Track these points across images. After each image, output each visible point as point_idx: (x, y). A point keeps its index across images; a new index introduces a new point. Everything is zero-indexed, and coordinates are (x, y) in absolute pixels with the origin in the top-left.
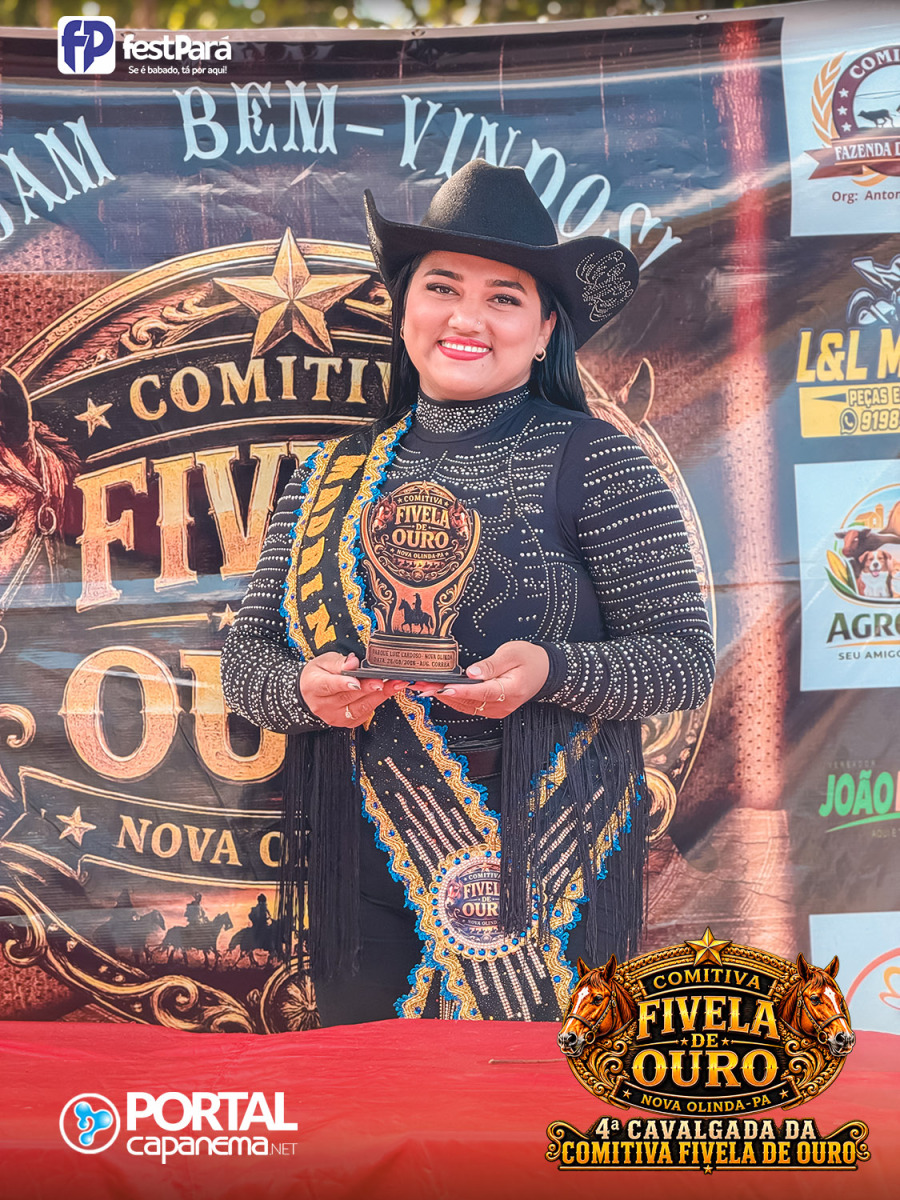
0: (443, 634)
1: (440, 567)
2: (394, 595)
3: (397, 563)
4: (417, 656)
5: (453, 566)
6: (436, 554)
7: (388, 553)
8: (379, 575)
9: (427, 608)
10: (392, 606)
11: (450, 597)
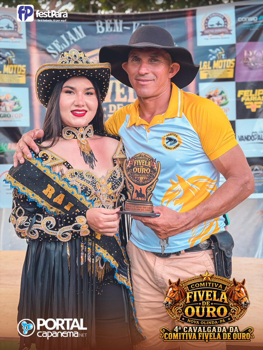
0: (148, 200)
1: (148, 179)
2: (133, 188)
3: (134, 178)
4: (140, 207)
5: (152, 179)
6: (146, 175)
7: (132, 175)
8: (129, 182)
9: (144, 192)
10: (133, 192)
11: (150, 189)
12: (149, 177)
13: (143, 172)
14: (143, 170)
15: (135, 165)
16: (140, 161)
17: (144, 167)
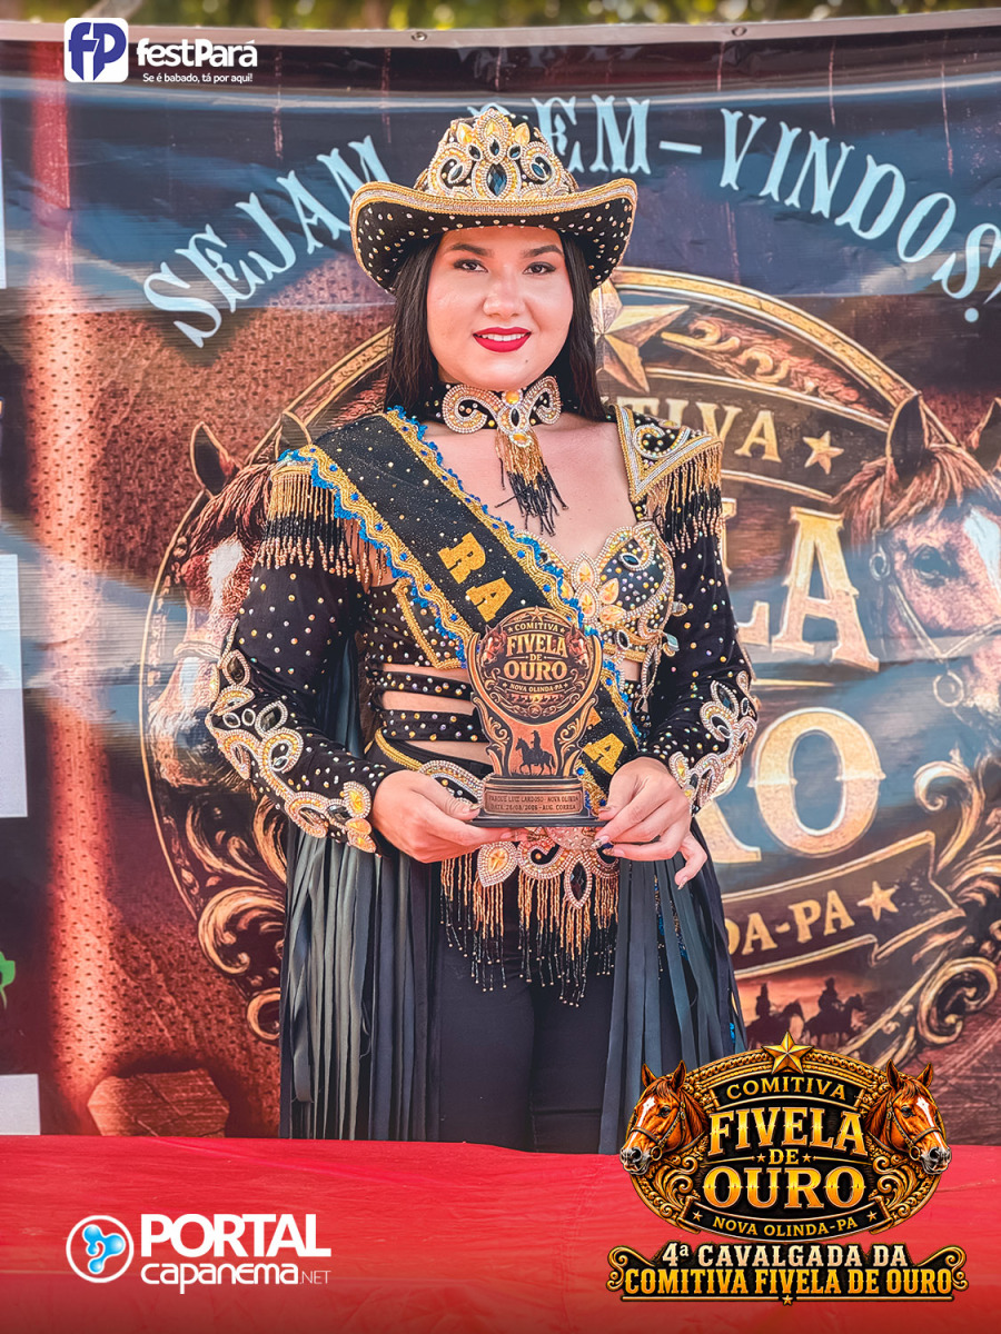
0: (566, 773)
1: (559, 700)
2: (510, 734)
3: (510, 699)
4: (538, 800)
5: (573, 698)
6: (553, 686)
7: (502, 689)
8: (491, 713)
9: (548, 746)
10: (508, 747)
11: (571, 732)
12: (562, 693)
13: (539, 674)
14: (539, 669)
15: (510, 653)
16: (526, 637)
17: (542, 658)
